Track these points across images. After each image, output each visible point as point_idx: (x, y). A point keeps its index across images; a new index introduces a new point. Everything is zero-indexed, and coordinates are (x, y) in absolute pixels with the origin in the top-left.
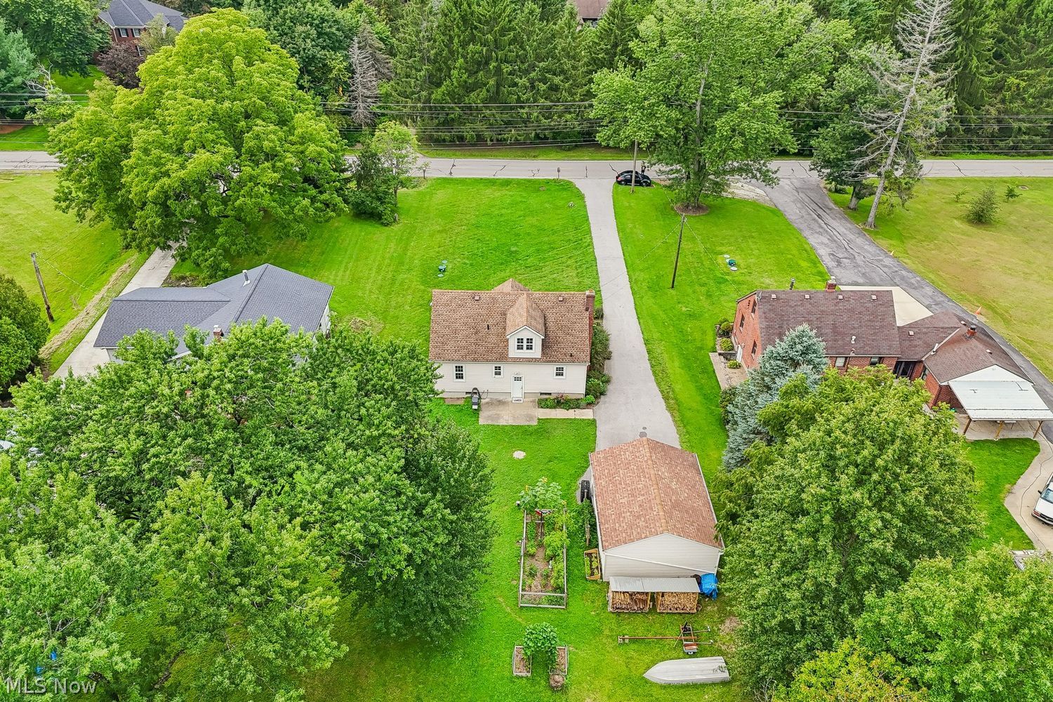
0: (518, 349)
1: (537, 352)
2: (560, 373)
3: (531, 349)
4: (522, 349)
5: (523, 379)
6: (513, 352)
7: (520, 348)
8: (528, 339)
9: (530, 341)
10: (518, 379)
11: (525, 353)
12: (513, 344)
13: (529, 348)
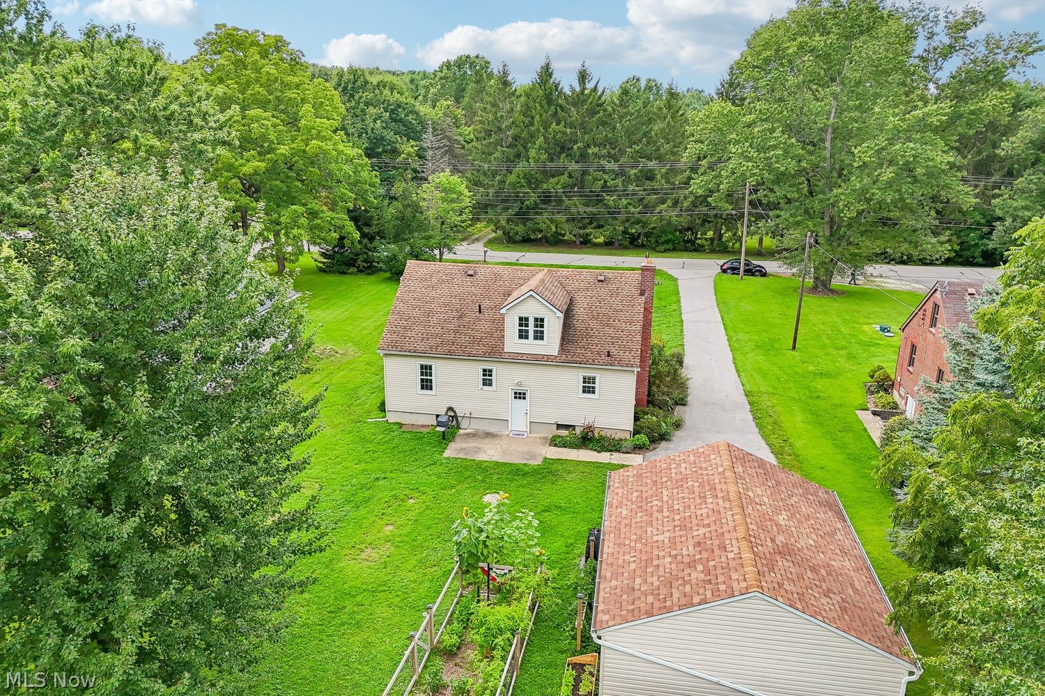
0: (520, 337)
1: (551, 343)
2: (589, 387)
3: (542, 338)
4: (527, 338)
5: (528, 396)
6: (512, 343)
7: (523, 335)
8: (536, 320)
9: (540, 322)
10: (520, 396)
11: (530, 346)
12: (512, 327)
13: (539, 336)
